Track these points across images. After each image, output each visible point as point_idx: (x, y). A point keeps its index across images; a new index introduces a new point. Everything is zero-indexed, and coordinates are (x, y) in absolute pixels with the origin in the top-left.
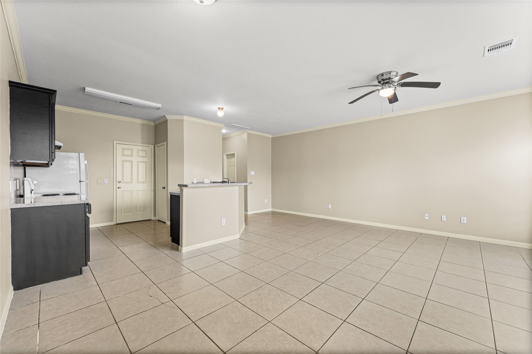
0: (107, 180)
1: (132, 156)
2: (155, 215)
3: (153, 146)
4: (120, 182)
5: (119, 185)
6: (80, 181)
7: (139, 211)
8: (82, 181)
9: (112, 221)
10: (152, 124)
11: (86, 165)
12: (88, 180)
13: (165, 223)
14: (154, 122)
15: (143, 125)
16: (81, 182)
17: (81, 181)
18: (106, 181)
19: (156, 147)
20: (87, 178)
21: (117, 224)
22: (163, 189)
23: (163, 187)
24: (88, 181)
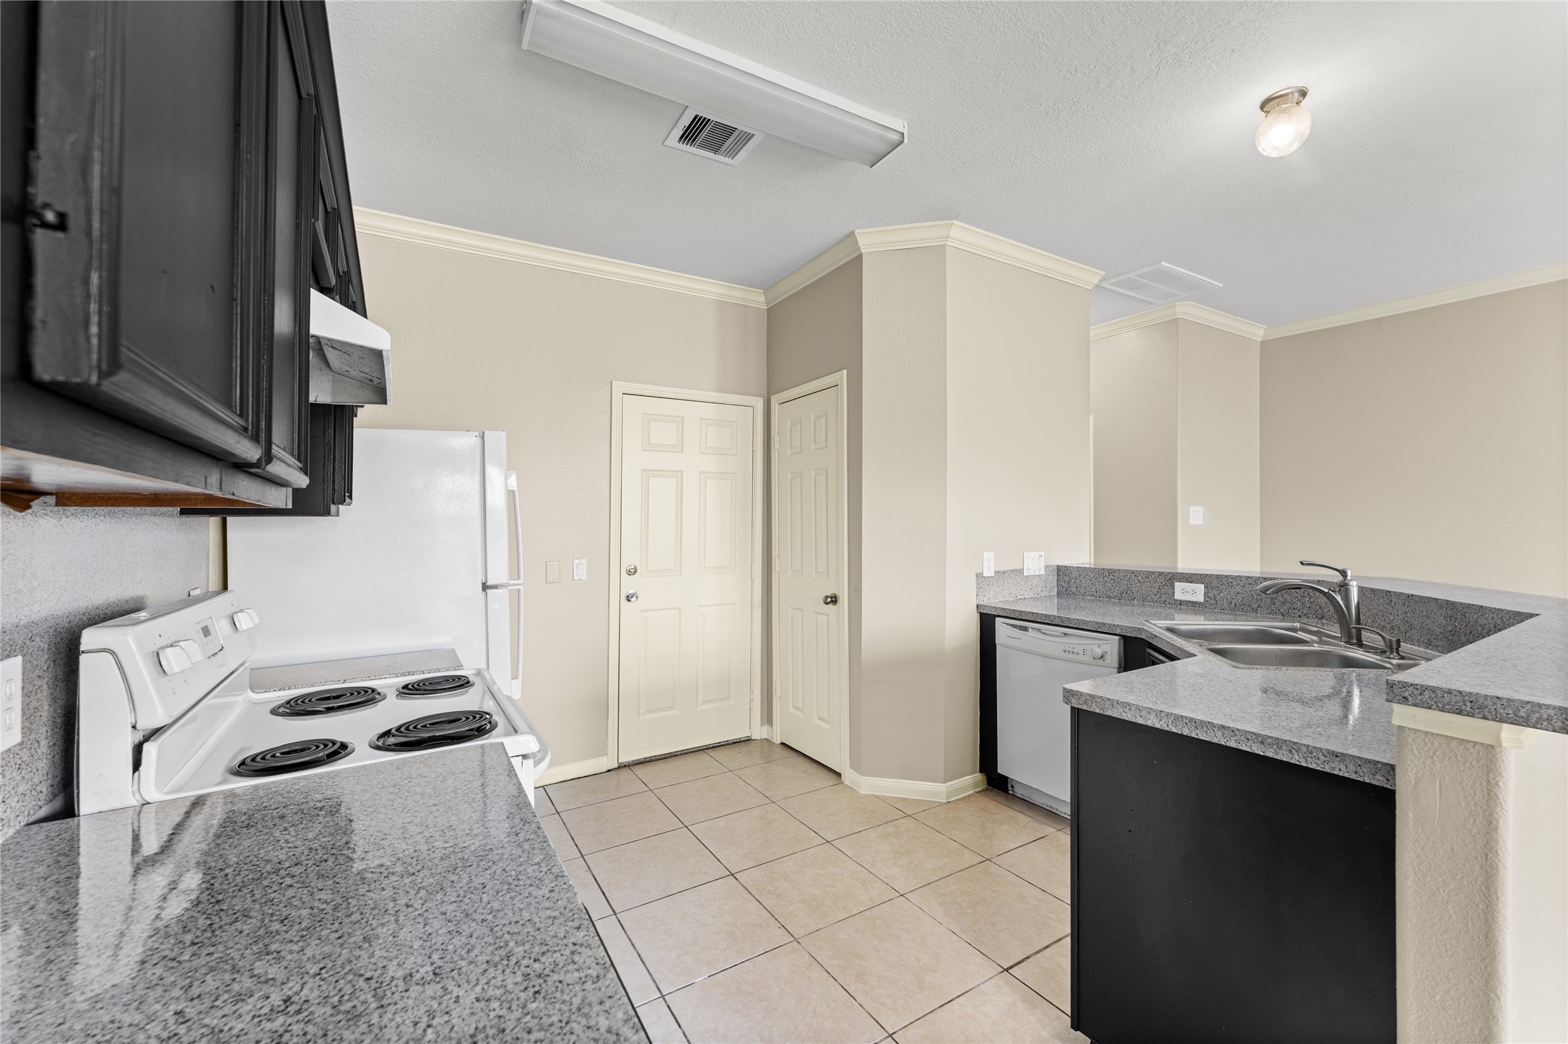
0: (584, 561)
1: (682, 451)
2: (768, 718)
3: (759, 403)
4: (636, 572)
5: (630, 585)
6: (485, 587)
7: (705, 702)
8: (495, 587)
9: (602, 752)
10: (758, 300)
11: (511, 494)
12: (519, 578)
13: (839, 775)
14: (767, 290)
15: (722, 305)
16: (488, 591)
17: (489, 583)
18: (581, 571)
19: (775, 407)
20: (515, 572)
21: (621, 767)
22: (827, 603)
23: (827, 597)
24: (521, 581)
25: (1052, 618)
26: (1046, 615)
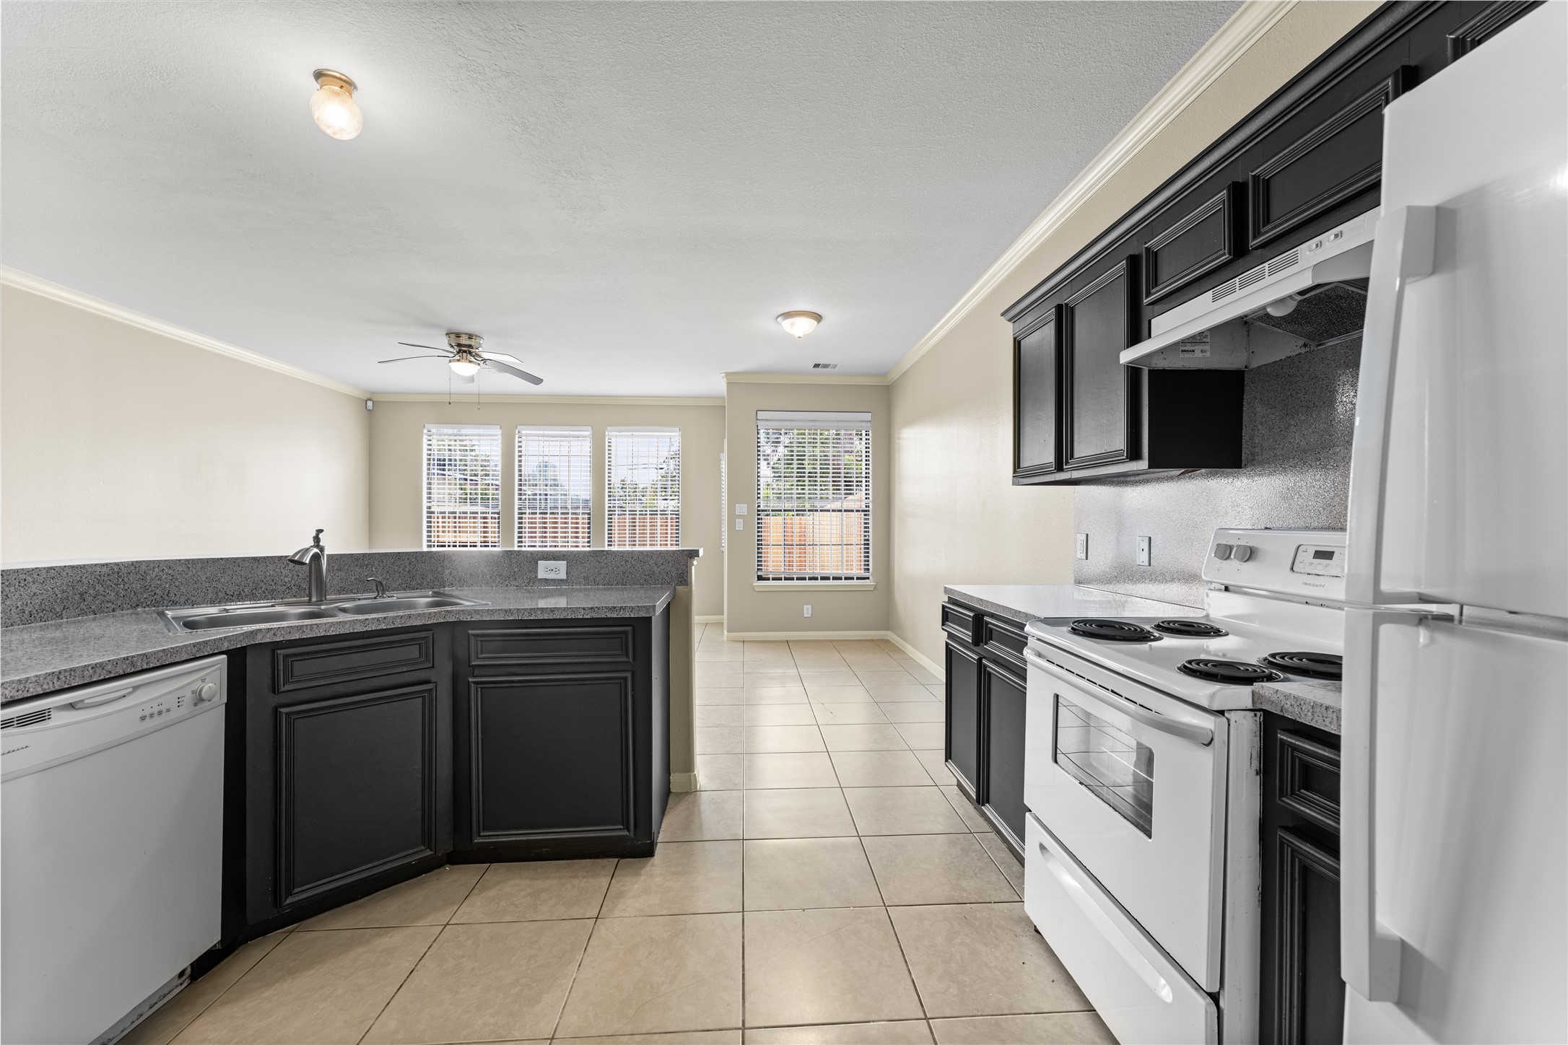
25: (109, 667)
26: (94, 667)
